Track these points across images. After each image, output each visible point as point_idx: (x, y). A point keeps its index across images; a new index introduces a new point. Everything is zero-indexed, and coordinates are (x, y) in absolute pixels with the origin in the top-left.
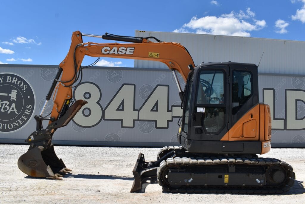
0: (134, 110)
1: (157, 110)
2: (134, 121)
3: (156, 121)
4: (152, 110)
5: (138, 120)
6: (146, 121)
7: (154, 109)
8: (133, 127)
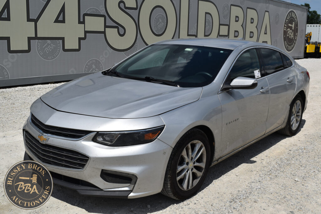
0: (29, 20)
1: (63, 21)
2: (30, 39)
3: (63, 39)
4: (57, 21)
5: (36, 38)
6: (48, 40)
7: (59, 19)
8: (28, 51)
